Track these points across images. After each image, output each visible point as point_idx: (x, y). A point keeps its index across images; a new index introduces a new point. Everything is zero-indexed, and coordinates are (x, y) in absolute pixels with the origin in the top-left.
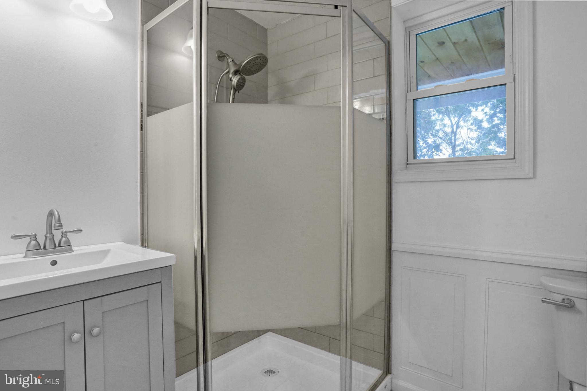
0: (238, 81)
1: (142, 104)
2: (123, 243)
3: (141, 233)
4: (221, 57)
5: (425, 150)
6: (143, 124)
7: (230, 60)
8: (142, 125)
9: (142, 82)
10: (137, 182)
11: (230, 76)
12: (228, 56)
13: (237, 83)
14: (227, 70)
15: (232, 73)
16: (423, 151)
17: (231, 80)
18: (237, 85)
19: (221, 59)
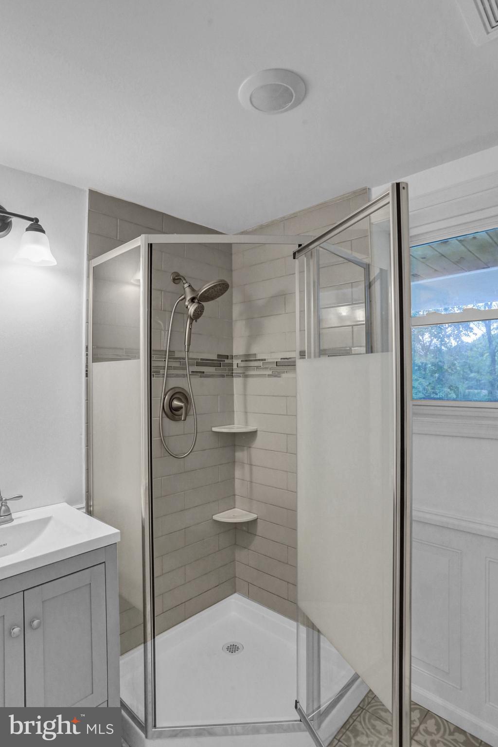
0: (195, 310)
1: (87, 348)
2: (65, 504)
3: (86, 490)
4: (177, 279)
5: (449, 329)
6: (89, 369)
7: (186, 285)
8: (87, 371)
9: (87, 322)
10: (81, 434)
11: (187, 303)
12: (185, 280)
13: (194, 313)
14: (183, 297)
15: (189, 301)
16: (447, 330)
17: (187, 307)
18: (193, 315)
19: (177, 281)
